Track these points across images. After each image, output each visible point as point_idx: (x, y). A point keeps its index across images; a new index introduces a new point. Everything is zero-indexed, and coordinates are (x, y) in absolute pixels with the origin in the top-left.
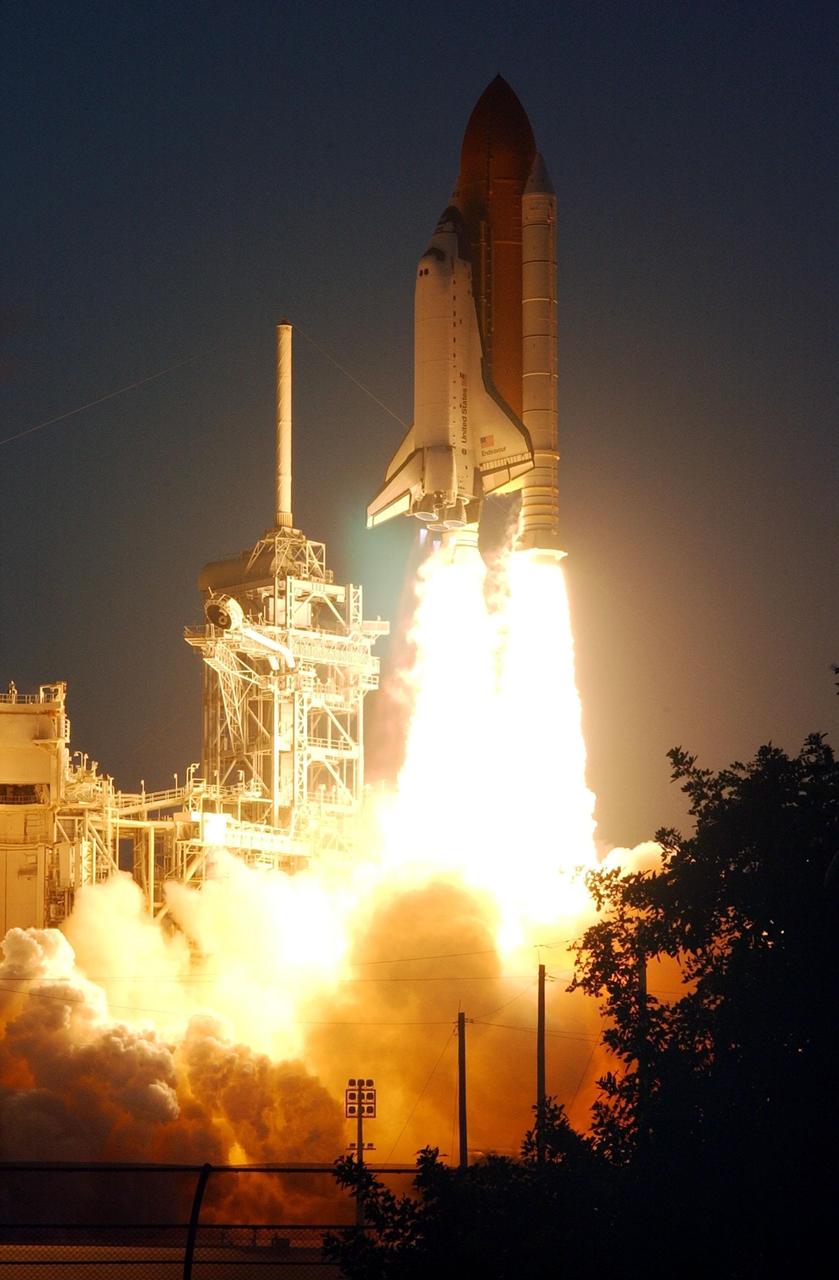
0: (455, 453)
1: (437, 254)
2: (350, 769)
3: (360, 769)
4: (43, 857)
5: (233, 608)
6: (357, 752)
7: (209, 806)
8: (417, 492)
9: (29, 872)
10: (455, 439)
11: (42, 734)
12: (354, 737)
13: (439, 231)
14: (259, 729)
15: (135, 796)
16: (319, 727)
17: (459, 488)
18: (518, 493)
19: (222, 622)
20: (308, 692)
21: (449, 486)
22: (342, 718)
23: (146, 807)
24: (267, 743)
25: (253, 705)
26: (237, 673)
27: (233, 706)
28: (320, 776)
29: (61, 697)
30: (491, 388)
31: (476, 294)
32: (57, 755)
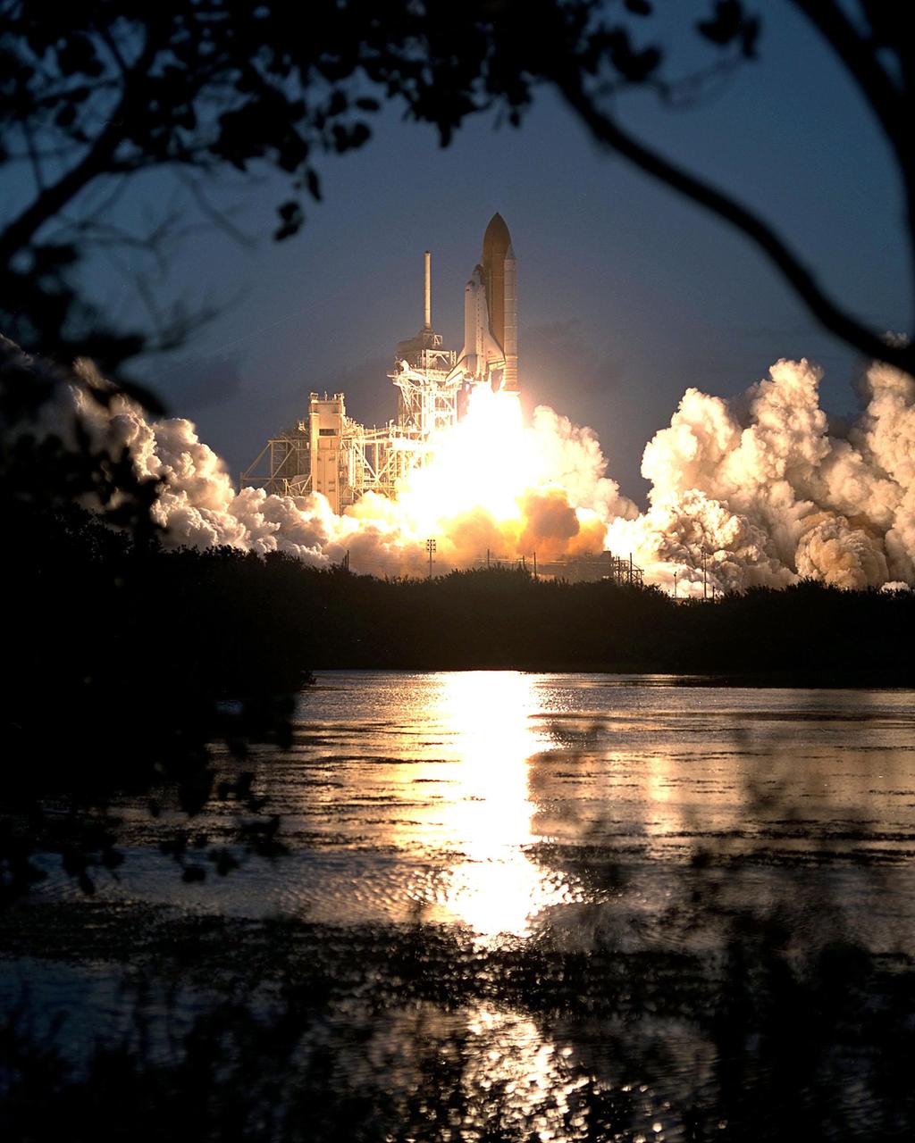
0: (478, 357)
1: (472, 283)
2: (451, 419)
3: (455, 418)
4: (337, 455)
5: (405, 364)
6: (454, 412)
7: (398, 435)
8: (465, 371)
9: (332, 459)
10: (479, 352)
11: (336, 411)
12: (453, 407)
13: (474, 274)
14: (417, 405)
15: (372, 431)
16: (440, 404)
17: (480, 368)
18: (502, 370)
19: (401, 369)
20: (434, 391)
21: (476, 370)
22: (449, 400)
23: (376, 435)
24: (420, 411)
25: (415, 396)
26: (409, 386)
27: (407, 398)
28: (439, 422)
29: (342, 398)
30: (492, 333)
31: (487, 298)
32: (341, 419)
